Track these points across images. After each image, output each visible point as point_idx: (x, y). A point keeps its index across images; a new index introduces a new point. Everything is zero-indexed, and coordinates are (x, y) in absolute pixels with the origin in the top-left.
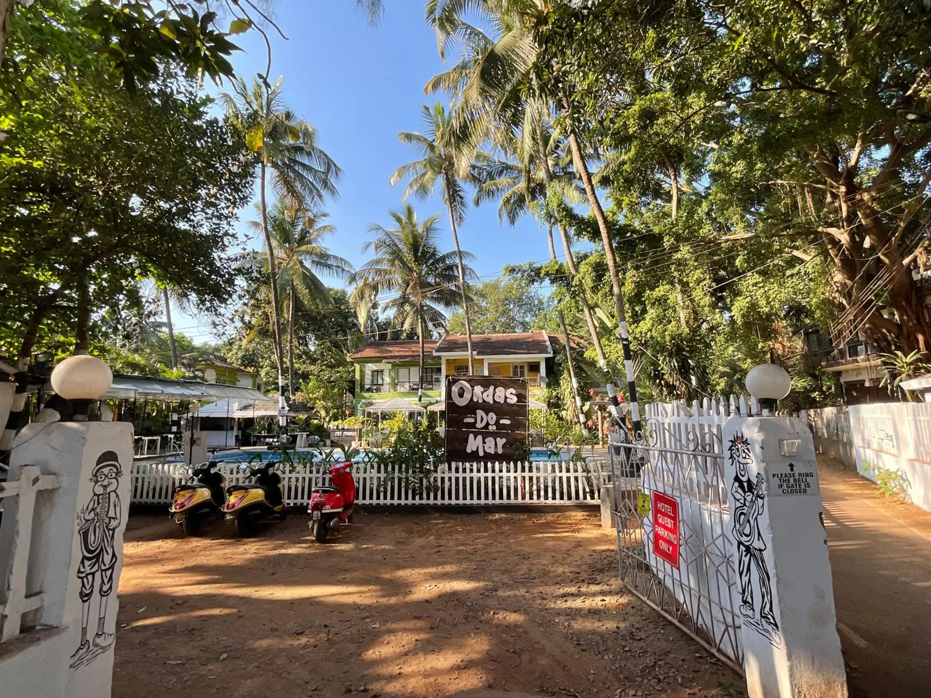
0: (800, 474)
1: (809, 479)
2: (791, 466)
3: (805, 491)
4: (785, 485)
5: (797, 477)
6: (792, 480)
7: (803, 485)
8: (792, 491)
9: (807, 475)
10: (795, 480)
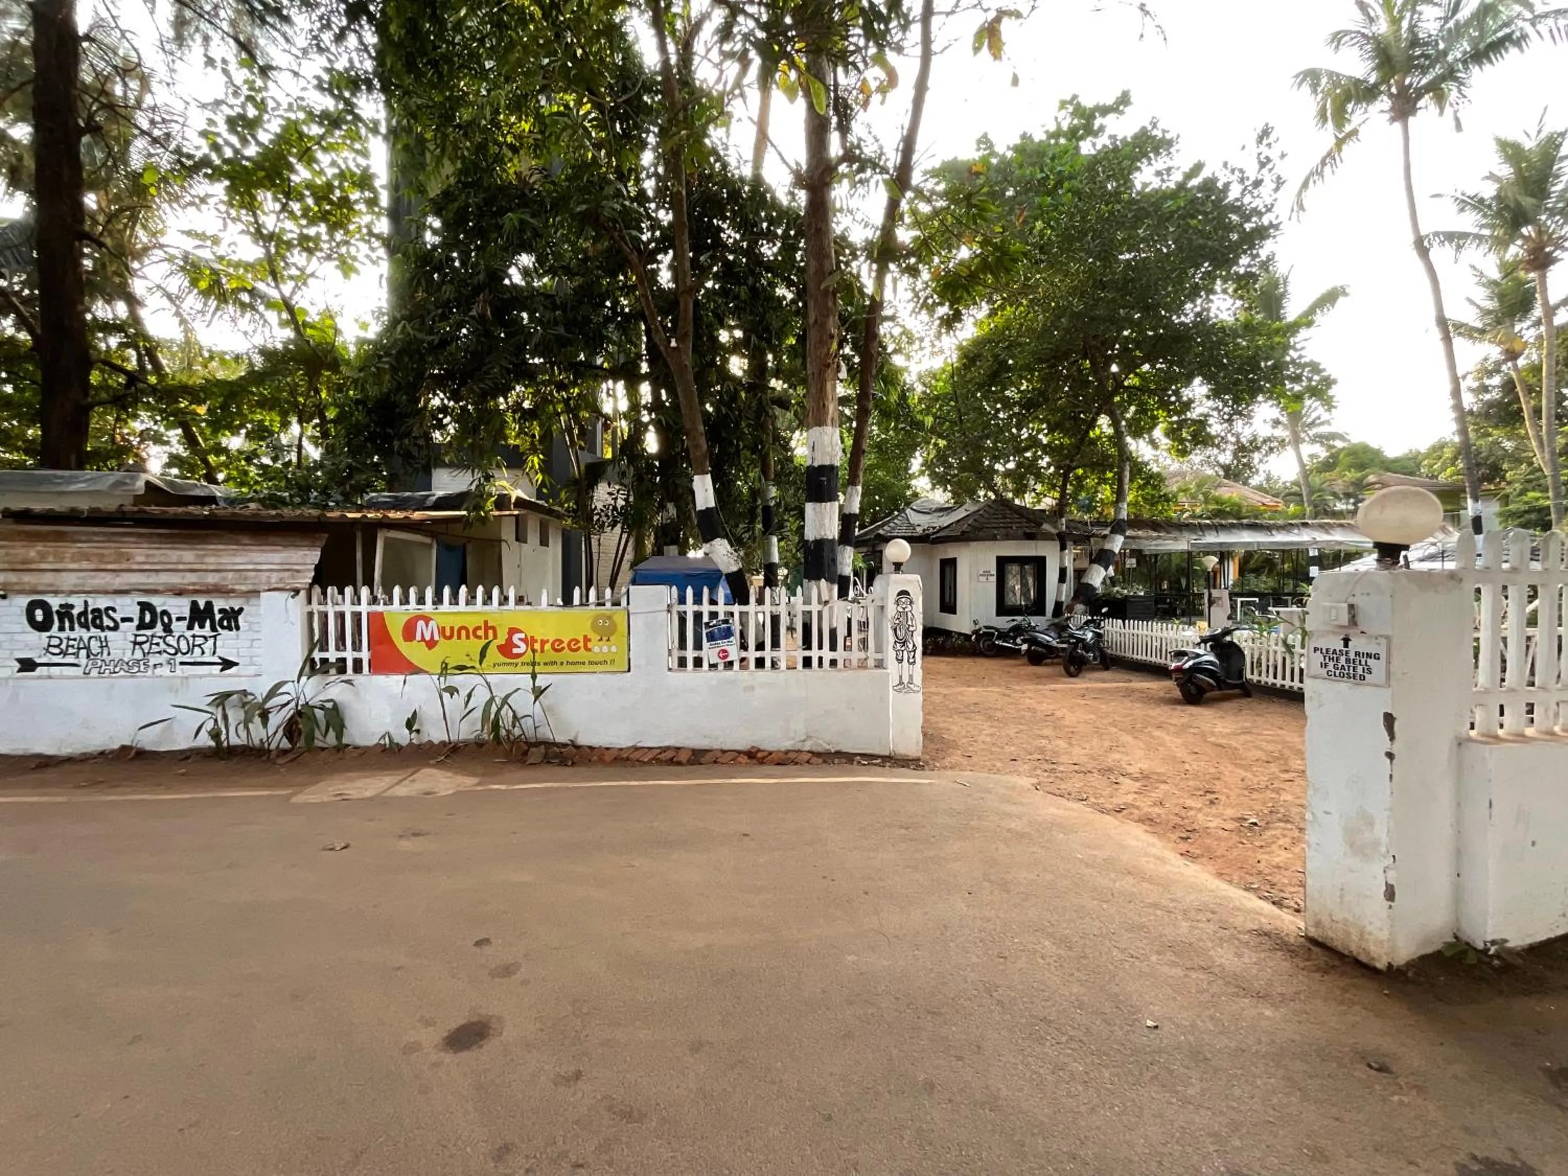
0: (1357, 654)
1: (1371, 662)
2: (1346, 641)
3: (1363, 678)
4: (1331, 664)
5: (1352, 656)
6: (1343, 659)
7: (1360, 670)
8: (1342, 676)
9: (1369, 656)
10: (1348, 661)
